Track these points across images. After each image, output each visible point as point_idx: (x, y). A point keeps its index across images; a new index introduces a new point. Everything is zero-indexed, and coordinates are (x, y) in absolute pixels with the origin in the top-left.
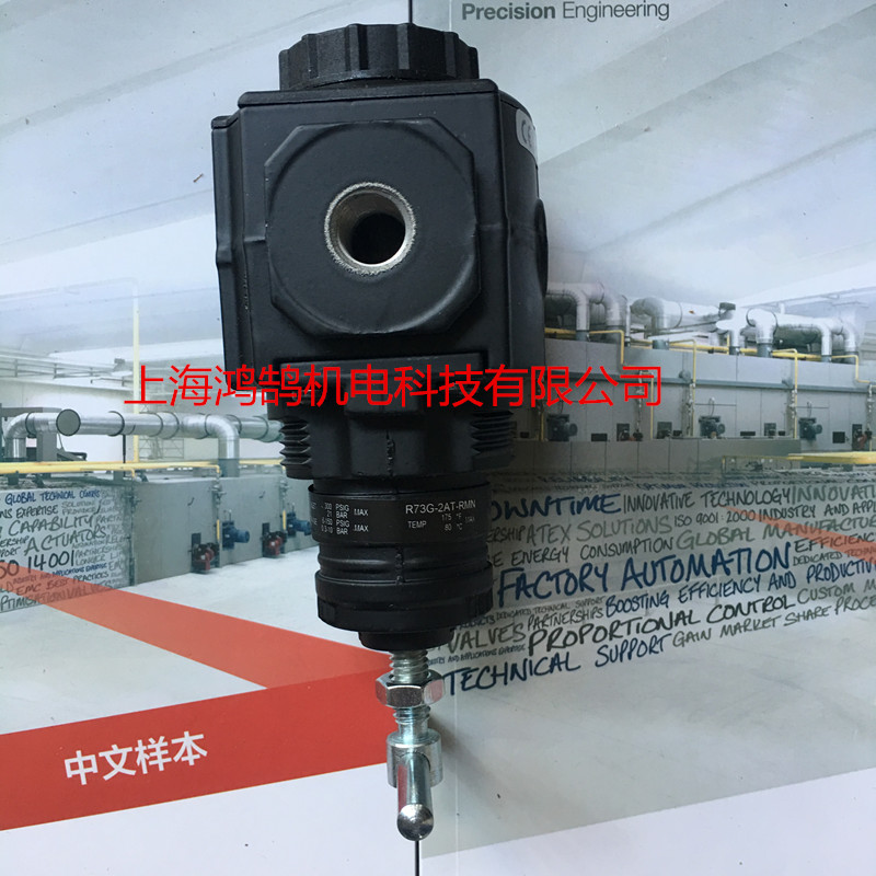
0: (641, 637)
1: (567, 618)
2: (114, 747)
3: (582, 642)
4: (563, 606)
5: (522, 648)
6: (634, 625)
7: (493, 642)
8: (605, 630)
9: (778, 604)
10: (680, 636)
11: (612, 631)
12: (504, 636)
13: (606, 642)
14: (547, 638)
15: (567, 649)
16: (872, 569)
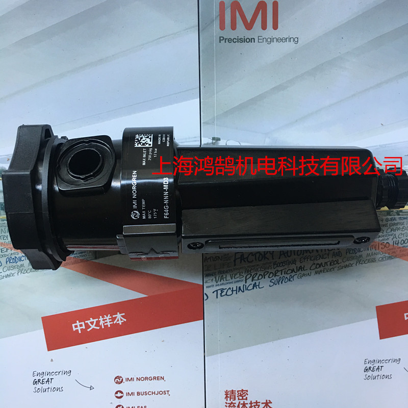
0: (286, 276)
1: (259, 269)
2: (91, 319)
3: (264, 278)
4: (257, 265)
5: (243, 280)
6: (283, 271)
7: (232, 279)
8: (273, 273)
9: (335, 262)
10: (300, 275)
11: (275, 274)
12: (236, 277)
13: (273, 278)
14: (251, 277)
15: (259, 281)
16: (369, 250)
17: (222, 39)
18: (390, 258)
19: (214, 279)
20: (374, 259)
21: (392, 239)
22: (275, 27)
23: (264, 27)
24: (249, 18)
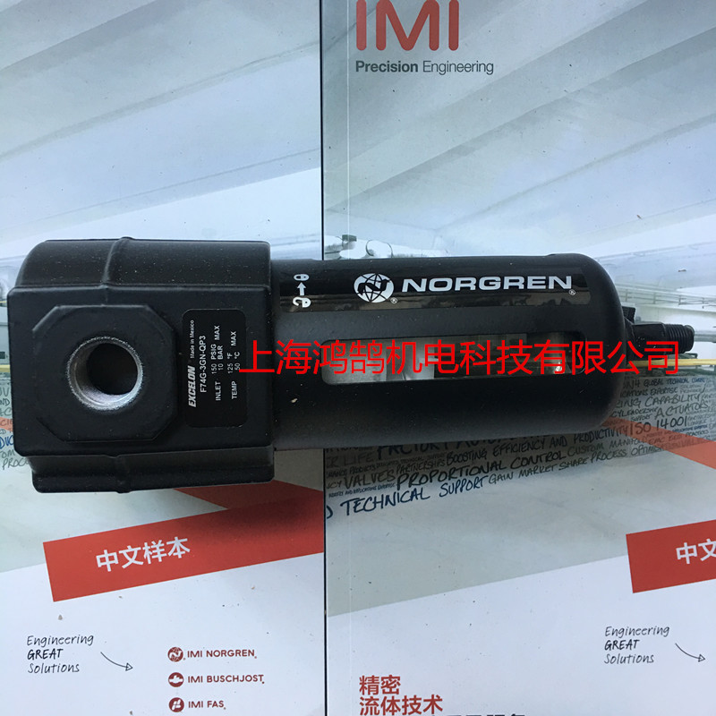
0: (468, 478)
2: (129, 547)
3: (431, 481)
4: (419, 459)
5: (393, 485)
6: (464, 470)
7: (374, 482)
8: (446, 474)
9: (555, 457)
10: (493, 477)
11: (451, 474)
12: (381, 478)
13: (447, 480)
14: (408, 479)
15: (422, 486)
16: (615, 434)
17: (360, 64)
18: (652, 450)
19: (343, 482)
20: (624, 451)
21: (656, 417)
22: (454, 45)
23: (434, 45)
24: (408, 30)
